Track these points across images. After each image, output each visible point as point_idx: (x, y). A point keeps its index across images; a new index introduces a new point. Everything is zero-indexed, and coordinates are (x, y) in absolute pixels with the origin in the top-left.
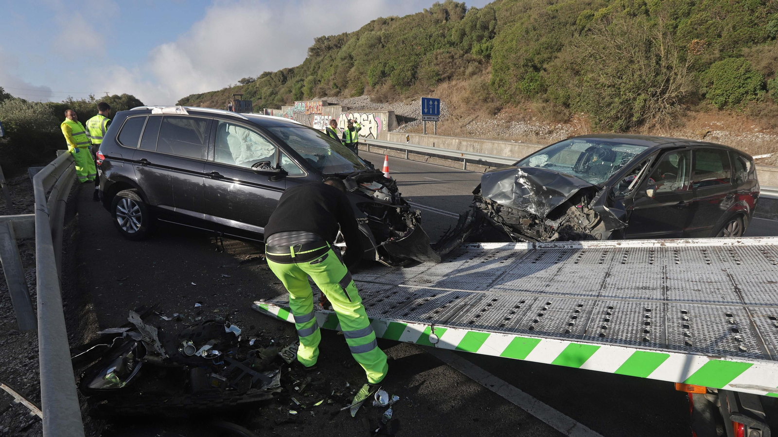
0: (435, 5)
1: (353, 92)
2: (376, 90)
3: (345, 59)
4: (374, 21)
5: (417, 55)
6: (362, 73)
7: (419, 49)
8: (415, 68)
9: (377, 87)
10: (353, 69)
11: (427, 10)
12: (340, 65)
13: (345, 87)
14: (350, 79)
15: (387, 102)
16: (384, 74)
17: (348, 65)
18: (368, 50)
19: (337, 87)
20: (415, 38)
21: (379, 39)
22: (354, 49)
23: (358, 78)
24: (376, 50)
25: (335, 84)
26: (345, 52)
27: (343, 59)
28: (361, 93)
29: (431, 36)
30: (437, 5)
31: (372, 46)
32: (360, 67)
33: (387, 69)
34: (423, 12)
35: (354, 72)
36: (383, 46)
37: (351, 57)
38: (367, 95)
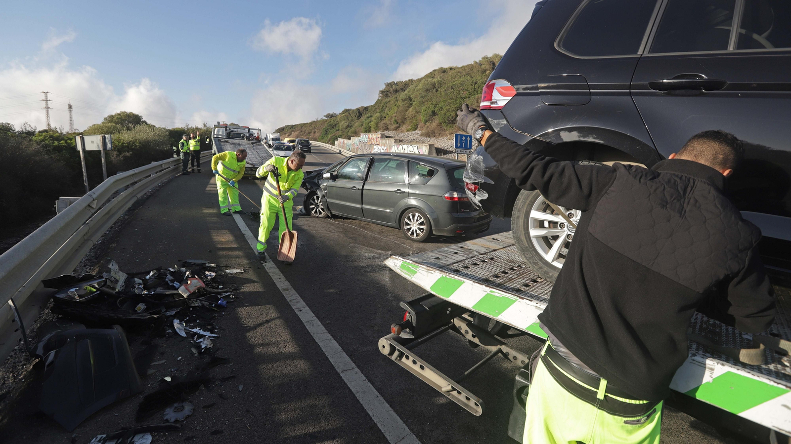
0: (483, 58)
1: (409, 127)
2: (426, 126)
3: (405, 100)
4: (435, 70)
5: (462, 98)
6: (418, 112)
7: (465, 94)
9: (428, 124)
10: (411, 109)
11: (476, 62)
12: (401, 105)
13: (403, 122)
14: (408, 117)
15: (435, 136)
16: (434, 113)
17: (407, 105)
18: (424, 94)
19: (397, 123)
20: (463, 85)
21: (434, 85)
22: (413, 93)
23: (415, 116)
24: (430, 94)
25: (396, 120)
26: (406, 94)
27: (403, 100)
28: (415, 128)
29: (476, 83)
30: (485, 58)
31: (427, 90)
32: (416, 107)
33: (436, 109)
34: (473, 63)
35: (412, 111)
37: (410, 99)
38: (419, 130)
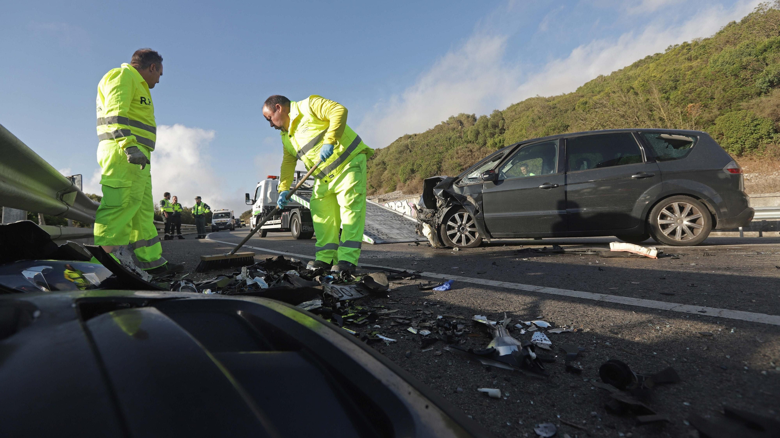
0: (450, 118)
1: (387, 189)
2: (407, 184)
3: (379, 165)
4: (401, 138)
5: (440, 153)
6: (394, 174)
7: (441, 149)
8: (439, 163)
9: (408, 182)
10: (386, 172)
11: (444, 122)
12: (375, 170)
13: (380, 186)
14: (384, 180)
15: (418, 192)
16: (413, 171)
17: (381, 169)
18: (397, 156)
19: (373, 188)
20: (437, 142)
21: (407, 147)
22: (386, 157)
23: (391, 179)
24: (405, 155)
25: (371, 186)
26: (379, 159)
27: (377, 165)
28: (394, 189)
29: (450, 139)
30: (452, 118)
31: (401, 152)
32: (392, 169)
33: (415, 166)
34: (441, 124)
35: (387, 174)
36: (411, 151)
37: (384, 163)
38: (399, 190)
